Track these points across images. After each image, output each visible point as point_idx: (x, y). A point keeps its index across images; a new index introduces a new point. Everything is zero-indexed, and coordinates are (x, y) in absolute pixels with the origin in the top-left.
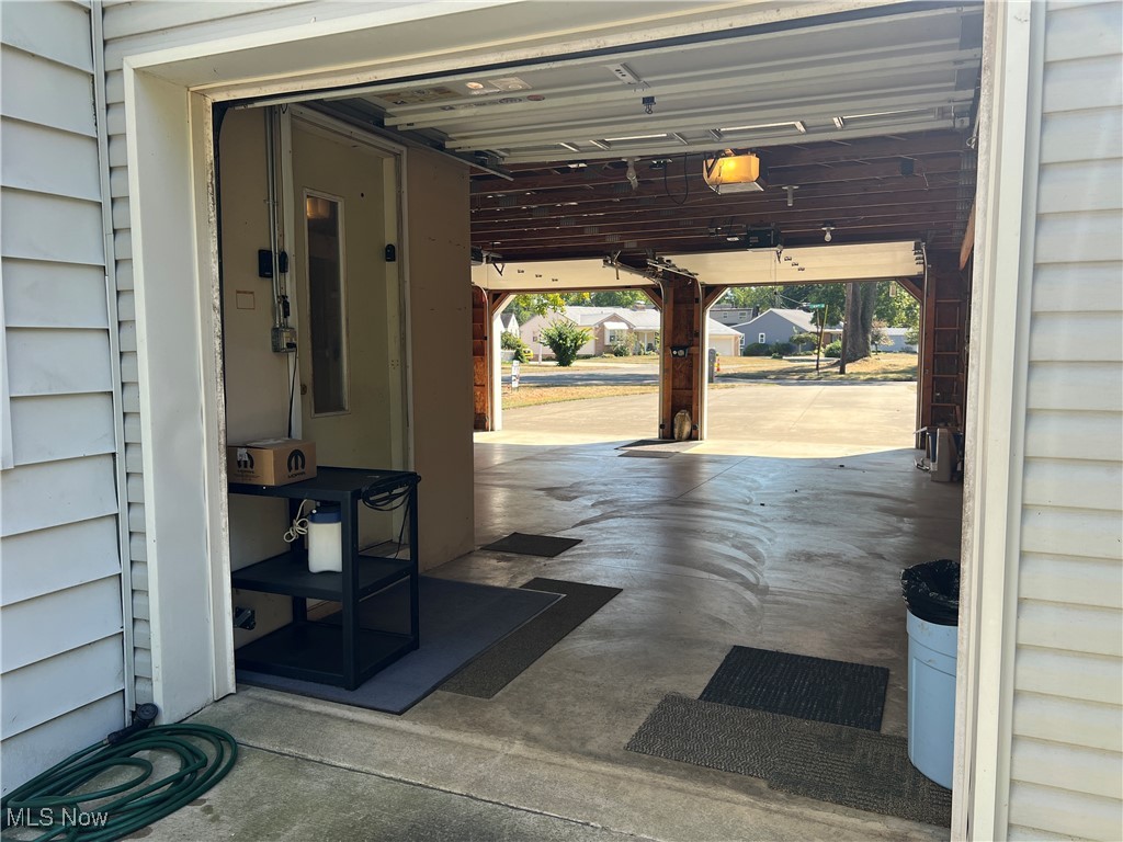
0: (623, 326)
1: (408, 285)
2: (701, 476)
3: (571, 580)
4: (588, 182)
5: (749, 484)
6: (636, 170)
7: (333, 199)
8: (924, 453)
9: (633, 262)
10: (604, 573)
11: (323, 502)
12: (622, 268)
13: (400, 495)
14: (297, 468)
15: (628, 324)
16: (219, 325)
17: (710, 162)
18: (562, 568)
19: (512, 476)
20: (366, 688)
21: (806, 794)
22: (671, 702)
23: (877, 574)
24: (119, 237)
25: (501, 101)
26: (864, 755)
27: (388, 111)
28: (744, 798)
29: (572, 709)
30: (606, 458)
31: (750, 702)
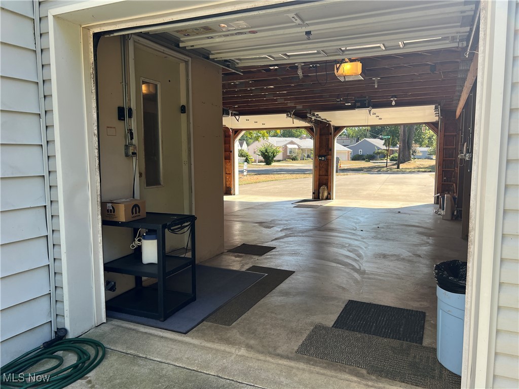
0: (296, 146)
1: (191, 125)
2: (332, 216)
3: (270, 267)
4: (279, 76)
5: (355, 220)
6: (302, 69)
7: (155, 83)
8: (438, 206)
9: (300, 115)
10: (286, 264)
11: (149, 230)
12: (295, 118)
13: (187, 226)
14: (136, 213)
15: (298, 146)
16: (97, 143)
17: (338, 65)
18: (266, 261)
19: (243, 216)
20: (169, 320)
21: (386, 377)
22: (319, 329)
23: (418, 265)
24: (47, 99)
25: (236, 34)
26: (415, 357)
27: (181, 39)
28: (355, 379)
29: (270, 332)
30: (287, 208)
31: (357, 329)
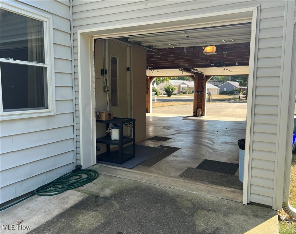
0: (186, 86)
1: (132, 77)
3: (169, 146)
4: (175, 51)
5: (215, 127)
6: (186, 49)
7: (116, 57)
9: (187, 69)
10: (177, 145)
11: (115, 125)
12: (184, 71)
13: (131, 123)
14: (109, 117)
16: (95, 86)
17: (204, 48)
18: (167, 144)
19: (155, 124)
20: (124, 164)
22: (189, 169)
24: (75, 67)
25: (155, 36)
26: (229, 179)
27: (129, 38)
28: (203, 185)
29: (168, 169)
30: (179, 120)
31: (206, 169)
